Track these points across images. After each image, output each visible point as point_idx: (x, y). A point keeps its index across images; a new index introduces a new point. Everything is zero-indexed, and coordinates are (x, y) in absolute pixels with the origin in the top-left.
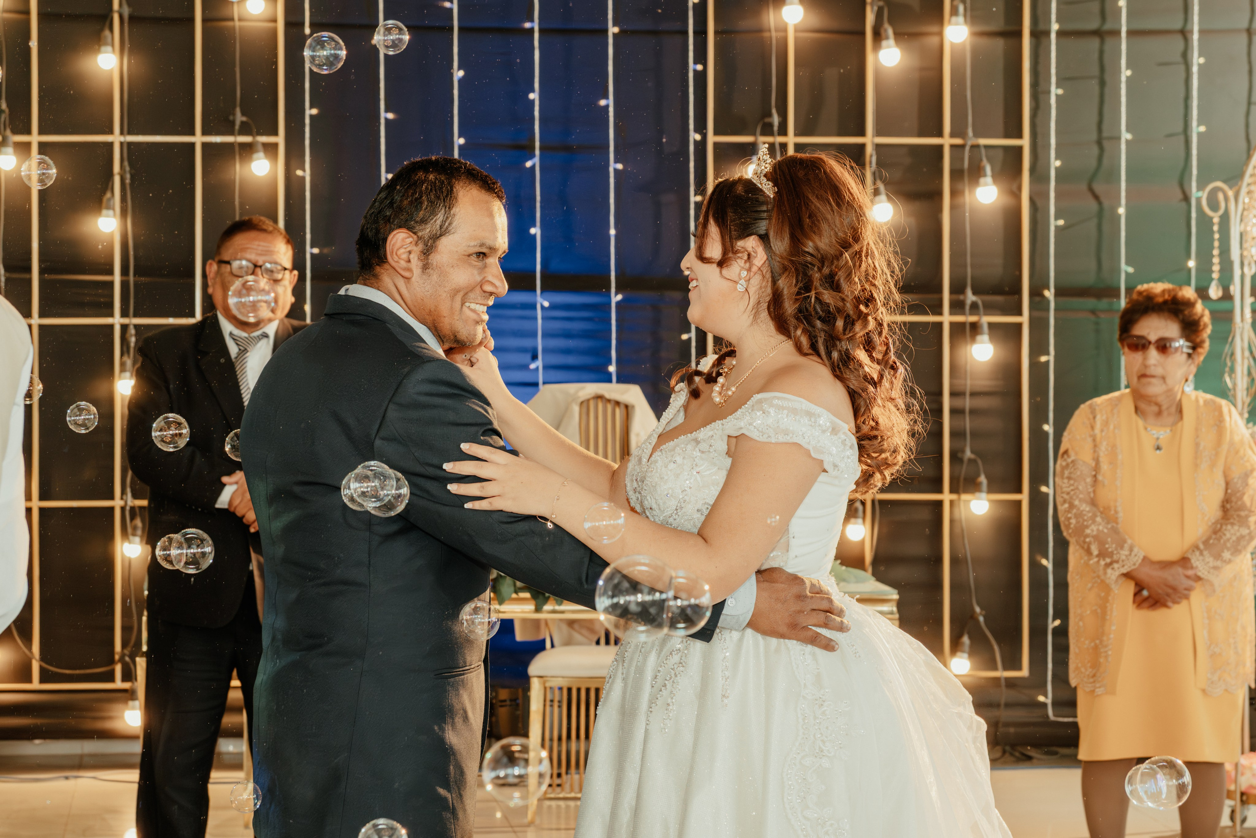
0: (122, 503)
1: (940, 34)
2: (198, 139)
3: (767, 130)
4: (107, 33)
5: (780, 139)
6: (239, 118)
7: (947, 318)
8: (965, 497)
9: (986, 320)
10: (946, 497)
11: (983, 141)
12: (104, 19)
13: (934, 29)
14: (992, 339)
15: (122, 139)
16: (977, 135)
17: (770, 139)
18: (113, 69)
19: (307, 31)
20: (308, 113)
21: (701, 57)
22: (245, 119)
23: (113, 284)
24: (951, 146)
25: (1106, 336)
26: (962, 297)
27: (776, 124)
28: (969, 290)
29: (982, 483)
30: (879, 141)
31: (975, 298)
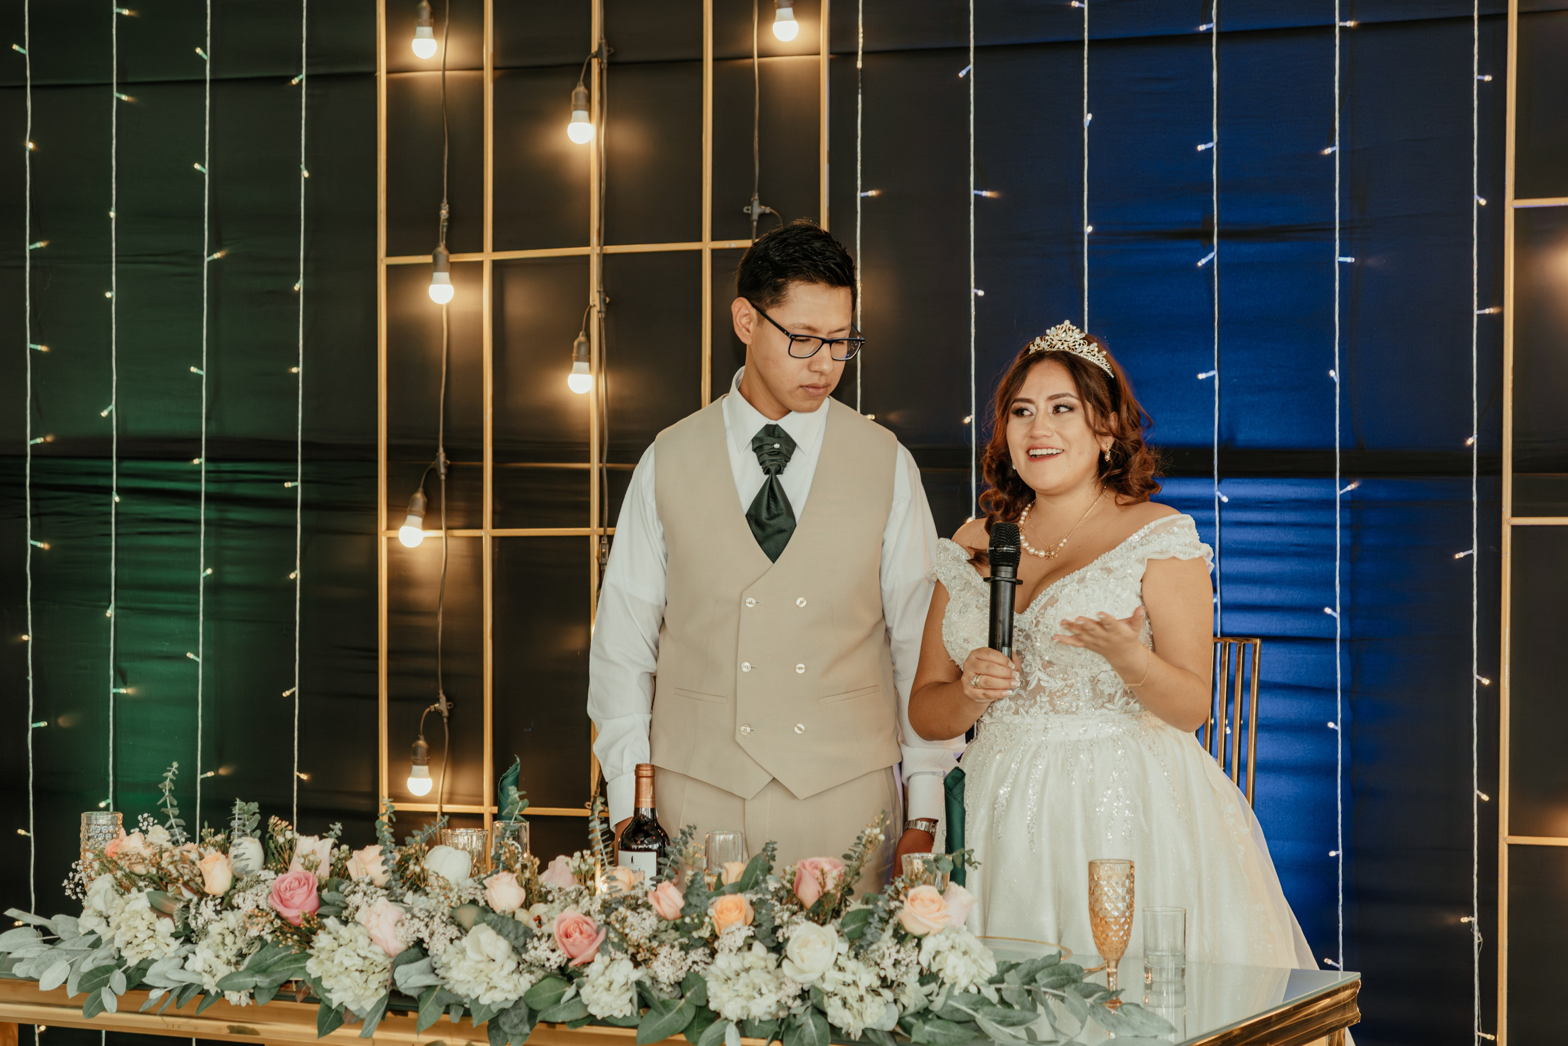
2: (707, 245)
4: (581, 89)
6: (757, 210)
12: (578, 70)
15: (601, 250)
18: (589, 144)
19: (859, 65)
20: (859, 195)
21: (1495, 62)
22: (768, 210)
23: (587, 473)
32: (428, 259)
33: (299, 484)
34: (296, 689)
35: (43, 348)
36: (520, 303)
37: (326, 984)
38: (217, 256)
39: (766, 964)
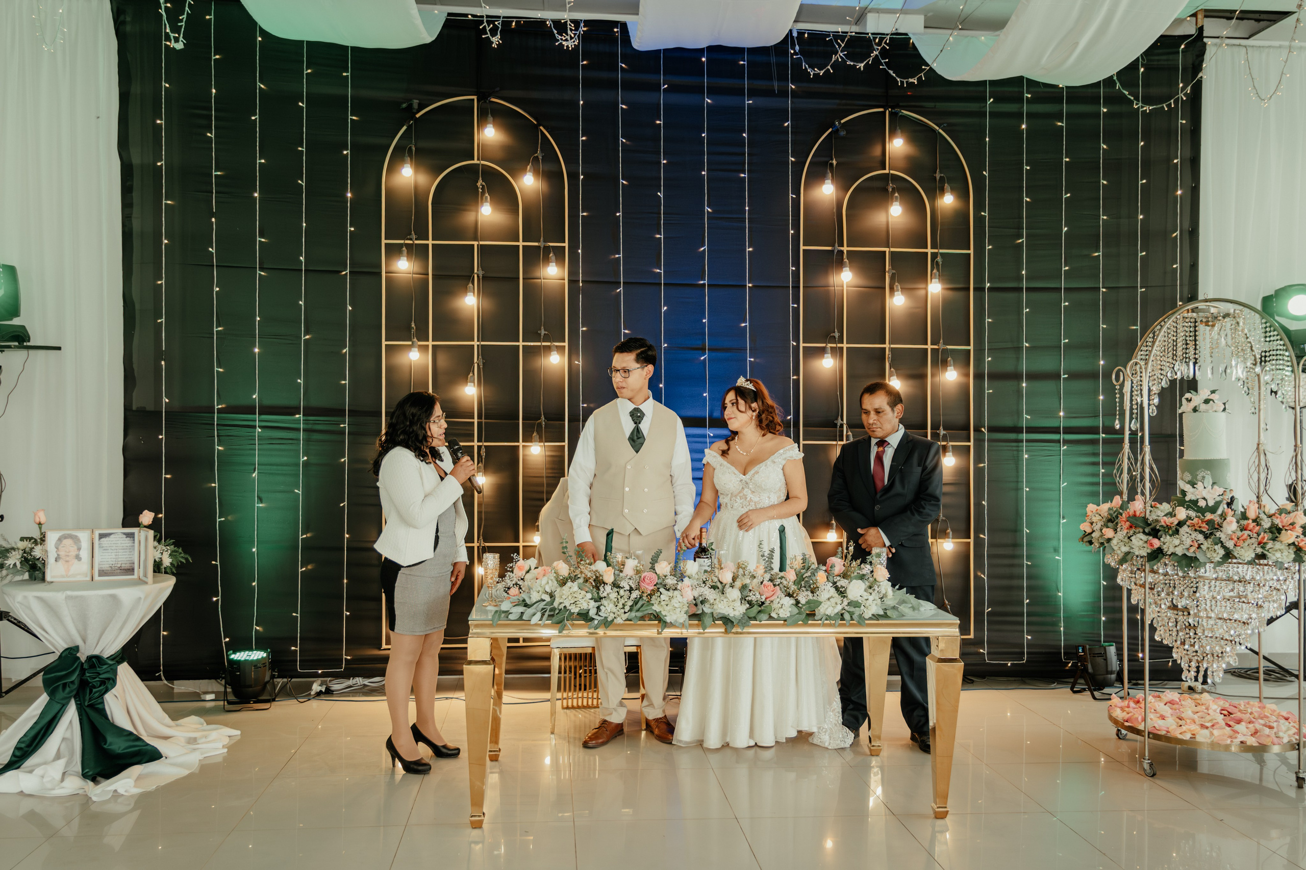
0: (478, 544)
1: (926, 289)
2: (521, 344)
3: (833, 340)
4: (471, 285)
5: (839, 345)
6: (543, 332)
8: (939, 540)
9: (951, 443)
11: (949, 347)
12: (469, 278)
13: (922, 286)
14: (955, 454)
15: (478, 343)
16: (945, 343)
17: (834, 345)
18: (473, 305)
19: (581, 285)
20: (581, 329)
21: (796, 300)
22: (546, 333)
23: (473, 423)
24: (931, 349)
25: (1015, 453)
26: (938, 431)
27: (837, 337)
28: (941, 427)
29: (949, 533)
30: (892, 346)
31: (945, 432)
32: (410, 343)
33: (347, 425)
34: (346, 503)
35: (221, 370)
36: (442, 361)
37: (663, 613)
38: (307, 337)
39: (836, 595)
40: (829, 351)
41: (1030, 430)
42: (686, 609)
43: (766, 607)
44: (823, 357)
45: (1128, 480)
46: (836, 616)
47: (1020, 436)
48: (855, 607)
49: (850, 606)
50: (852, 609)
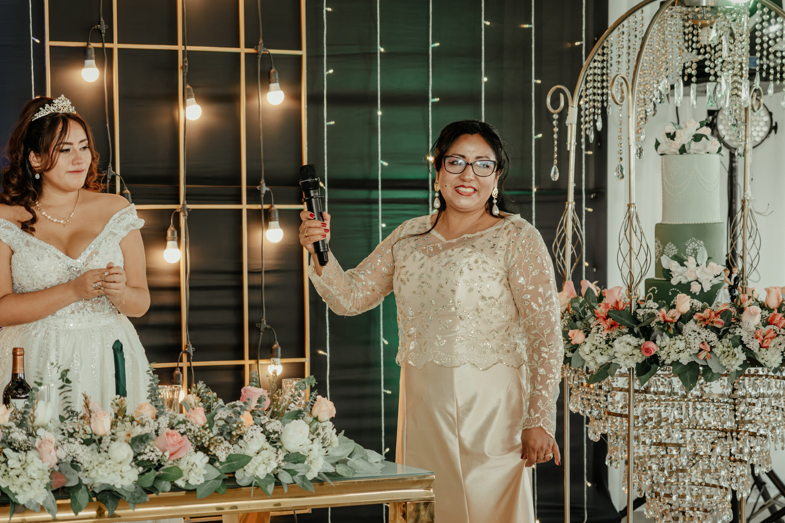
3: (97, 36)
5: (107, 45)
7: (245, 206)
8: (262, 362)
9: (277, 207)
10: (247, 362)
11: (271, 51)
14: (282, 225)
16: (266, 45)
17: (99, 45)
24: (246, 54)
25: (367, 220)
26: (258, 187)
27: (103, 31)
28: (263, 181)
29: (277, 349)
30: (189, 48)
31: (268, 189)
39: (267, 445)
40: (93, 56)
41: (389, 184)
42: (47, 480)
43: (168, 469)
44: (83, 65)
45: (573, 255)
46: (268, 479)
47: (373, 195)
48: (295, 463)
49: (288, 461)
50: (291, 466)
